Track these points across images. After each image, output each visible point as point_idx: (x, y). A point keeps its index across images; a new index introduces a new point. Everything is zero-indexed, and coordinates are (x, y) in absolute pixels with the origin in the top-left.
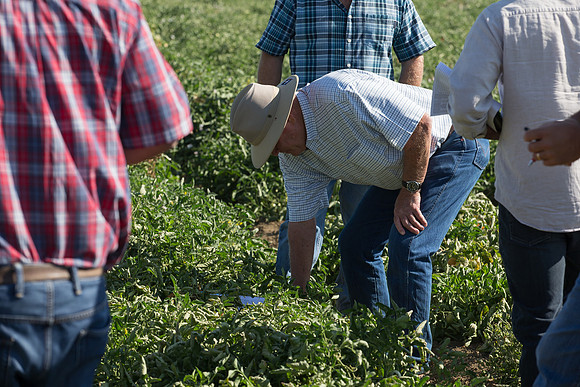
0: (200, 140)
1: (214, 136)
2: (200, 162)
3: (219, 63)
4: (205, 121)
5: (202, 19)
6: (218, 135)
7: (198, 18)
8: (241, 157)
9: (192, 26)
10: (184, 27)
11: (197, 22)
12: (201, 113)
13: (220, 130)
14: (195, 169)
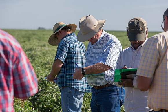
0: (40, 95)
1: (44, 93)
2: (39, 103)
3: (46, 68)
4: (41, 88)
5: (40, 52)
6: (46, 93)
7: (39, 52)
8: (54, 101)
9: (37, 55)
10: (34, 55)
11: (39, 53)
12: (40, 85)
13: (47, 91)
14: (38, 105)
